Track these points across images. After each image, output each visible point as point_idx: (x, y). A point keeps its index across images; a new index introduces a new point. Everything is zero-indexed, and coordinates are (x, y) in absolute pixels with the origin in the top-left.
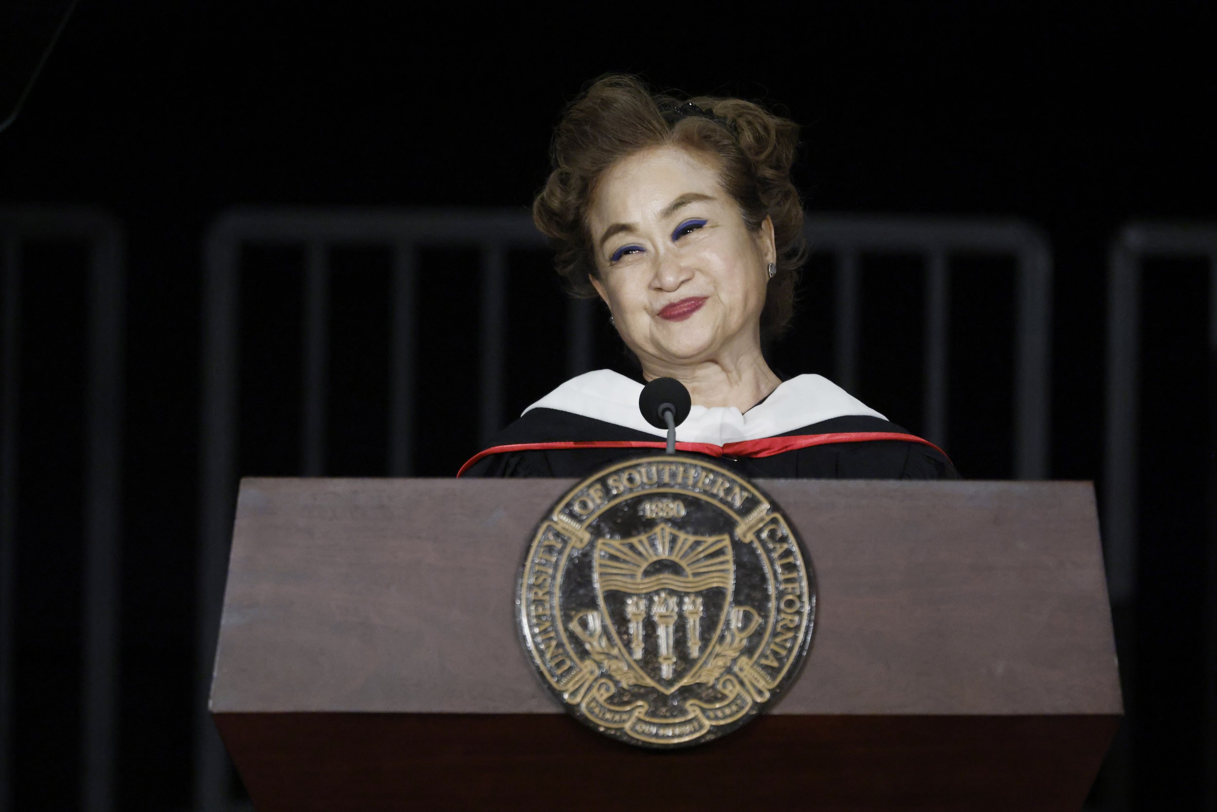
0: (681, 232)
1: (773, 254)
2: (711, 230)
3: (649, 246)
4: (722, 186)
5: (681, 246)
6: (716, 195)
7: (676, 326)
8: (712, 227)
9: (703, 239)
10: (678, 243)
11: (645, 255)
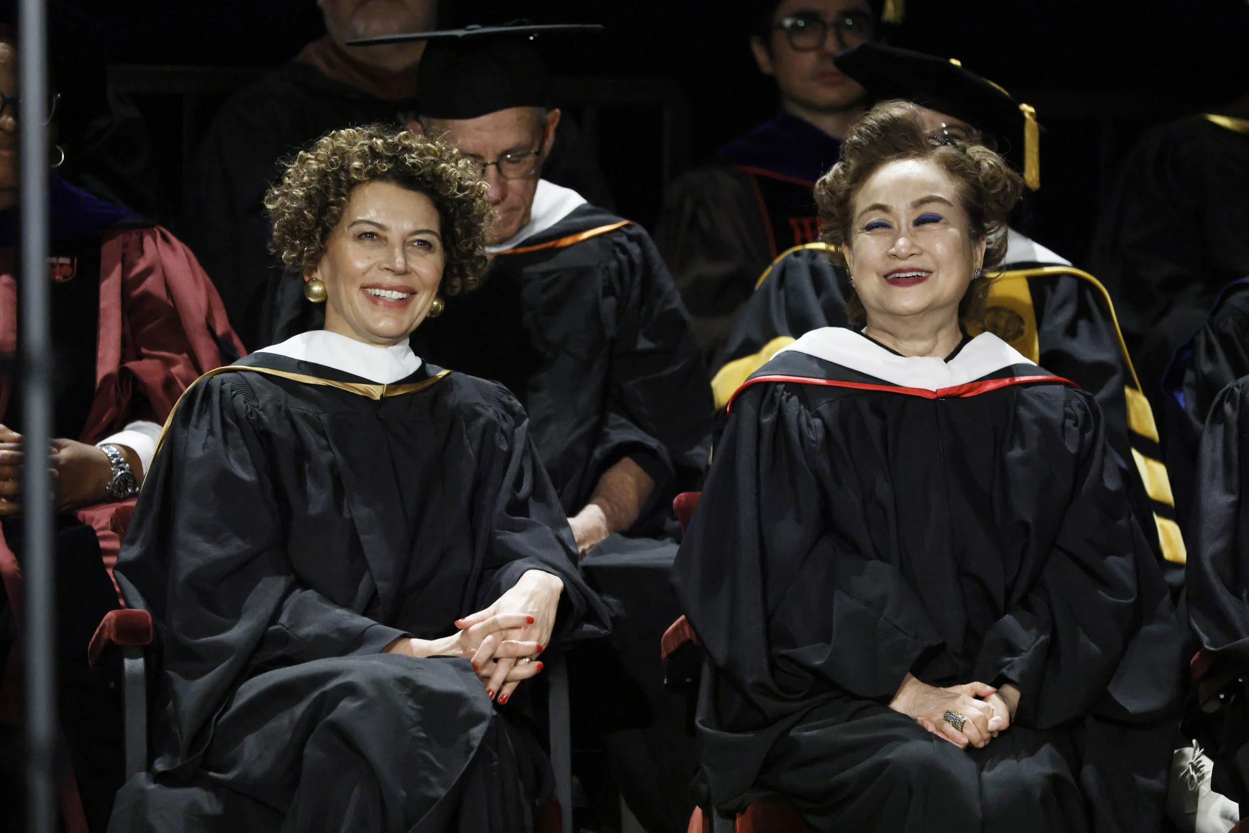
0: (920, 222)
1: (981, 263)
2: (944, 225)
3: (895, 225)
4: (959, 198)
5: (919, 231)
6: (953, 204)
7: (897, 290)
8: (945, 224)
9: (935, 230)
10: (917, 228)
11: (890, 230)
